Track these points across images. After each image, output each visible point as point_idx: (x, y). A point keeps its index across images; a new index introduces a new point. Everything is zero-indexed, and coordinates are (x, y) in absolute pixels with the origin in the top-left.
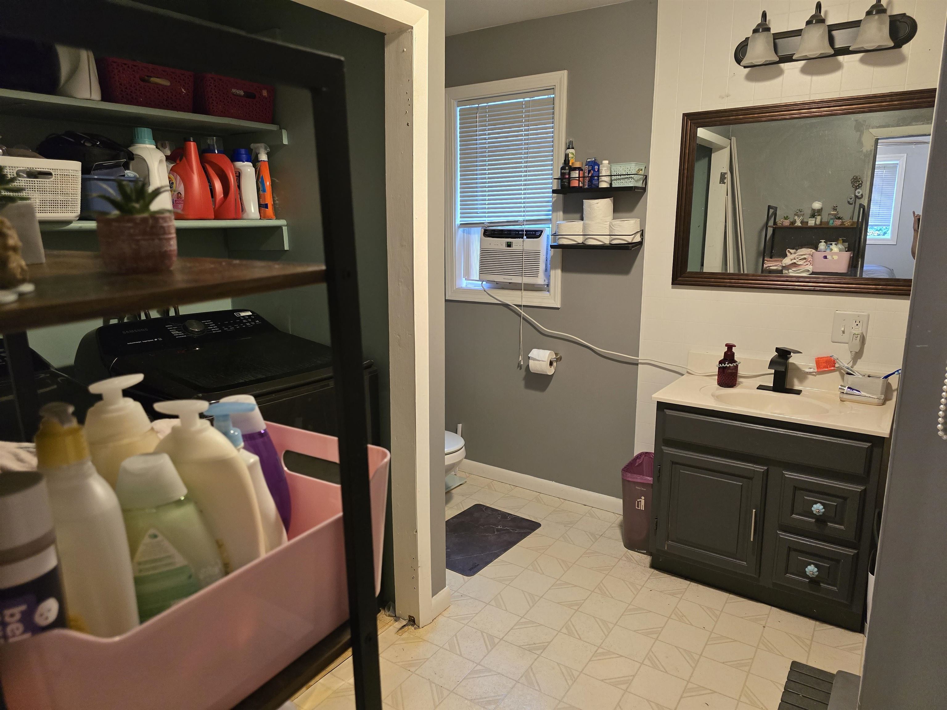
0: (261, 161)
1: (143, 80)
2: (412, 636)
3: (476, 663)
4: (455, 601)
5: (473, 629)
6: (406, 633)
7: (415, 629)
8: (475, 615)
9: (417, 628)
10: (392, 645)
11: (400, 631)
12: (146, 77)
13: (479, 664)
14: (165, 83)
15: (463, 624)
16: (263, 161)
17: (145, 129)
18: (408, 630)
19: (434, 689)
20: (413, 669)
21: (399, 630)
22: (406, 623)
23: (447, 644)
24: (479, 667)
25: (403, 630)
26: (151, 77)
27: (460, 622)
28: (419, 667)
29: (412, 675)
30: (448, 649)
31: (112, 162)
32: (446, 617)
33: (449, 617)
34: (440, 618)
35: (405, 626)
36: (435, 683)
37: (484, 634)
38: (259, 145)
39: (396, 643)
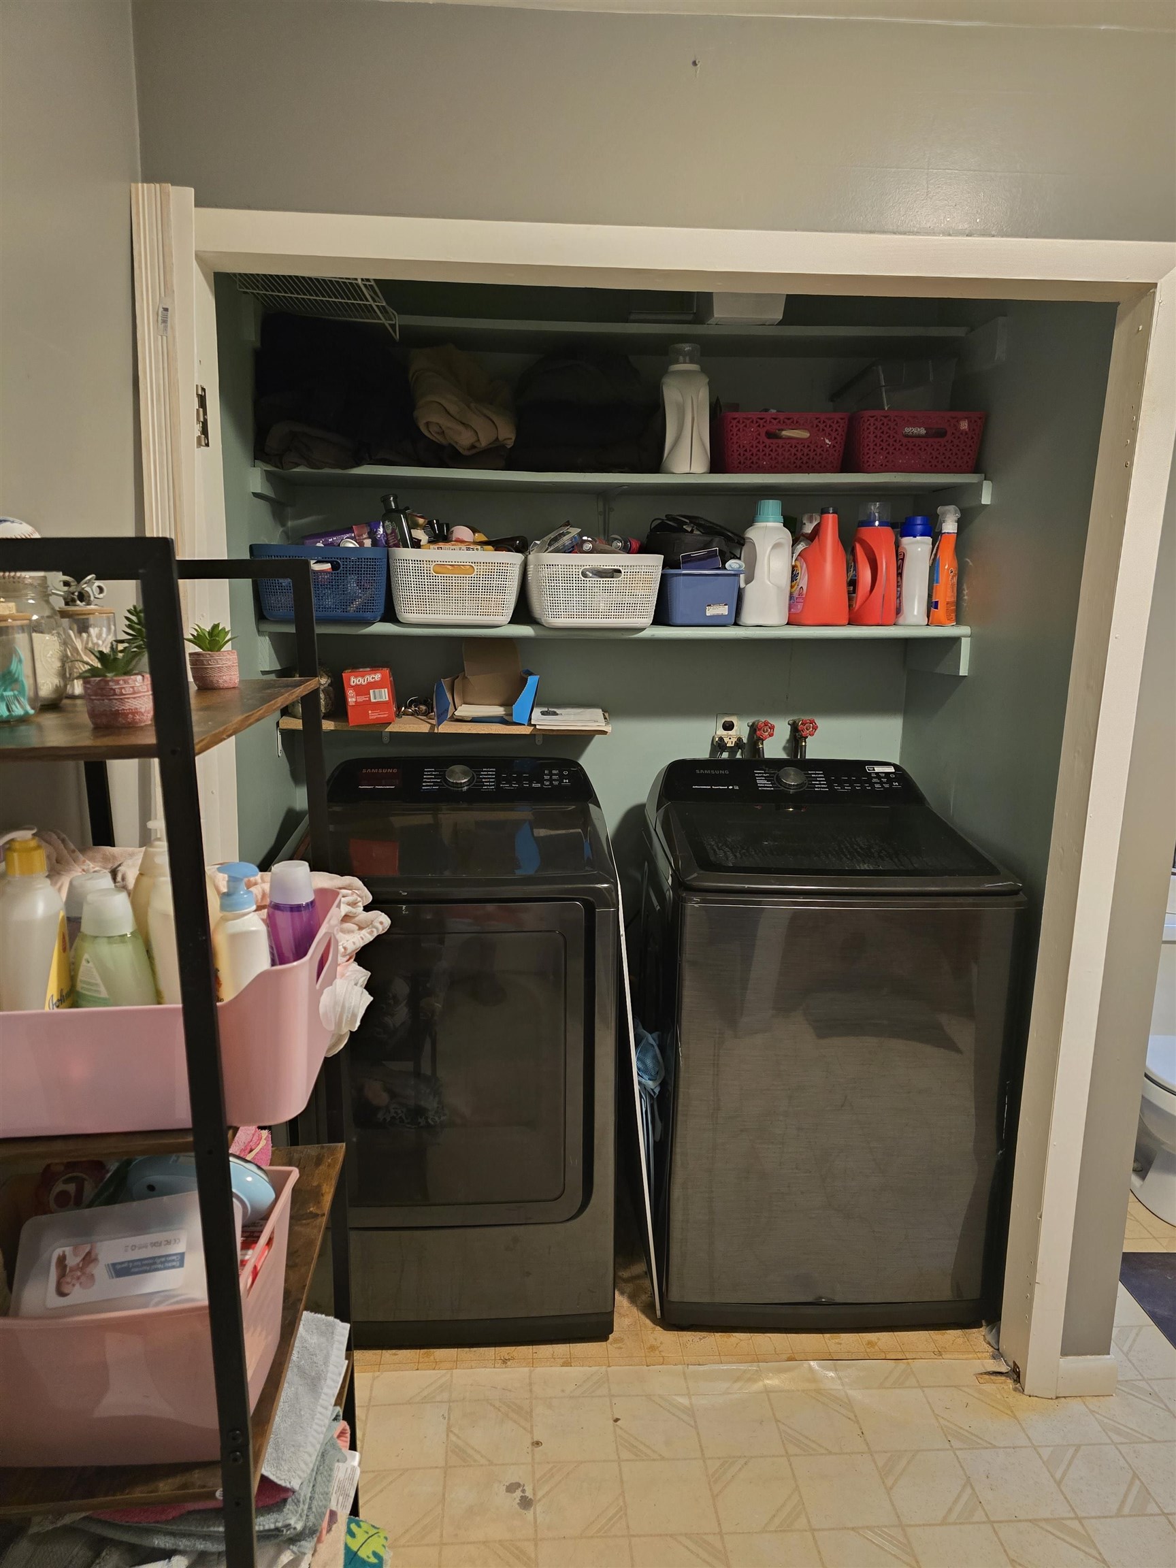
0: (945, 533)
1: (770, 435)
2: (999, 1396)
3: (1075, 1513)
4: (1129, 1393)
5: (1121, 1458)
6: (994, 1387)
7: (1015, 1390)
8: (1147, 1439)
9: (1020, 1391)
10: (955, 1387)
11: (987, 1377)
12: (777, 431)
13: (1080, 1519)
14: (804, 434)
15: (1110, 1437)
16: (948, 533)
17: (771, 501)
18: (1002, 1383)
19: (965, 1497)
20: (955, 1443)
21: (985, 1373)
22: (1007, 1371)
23: (1051, 1449)
24: (1075, 1525)
25: (992, 1377)
26: (783, 430)
27: (1107, 1433)
28: (969, 1449)
29: (948, 1450)
30: (1045, 1458)
31: (702, 552)
32: (1087, 1407)
33: (1094, 1411)
34: (1076, 1406)
35: (1000, 1373)
36: (973, 1489)
37: (1137, 1482)
38: (947, 508)
39: (964, 1389)
